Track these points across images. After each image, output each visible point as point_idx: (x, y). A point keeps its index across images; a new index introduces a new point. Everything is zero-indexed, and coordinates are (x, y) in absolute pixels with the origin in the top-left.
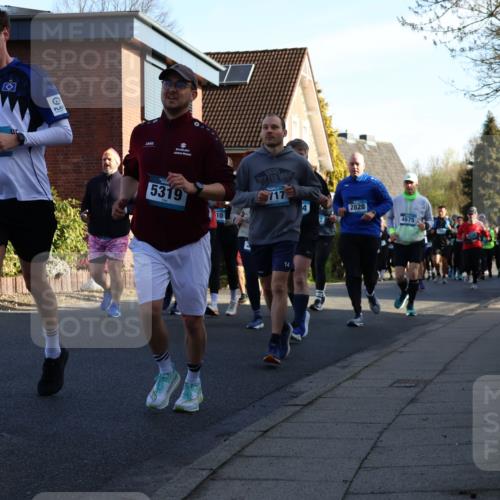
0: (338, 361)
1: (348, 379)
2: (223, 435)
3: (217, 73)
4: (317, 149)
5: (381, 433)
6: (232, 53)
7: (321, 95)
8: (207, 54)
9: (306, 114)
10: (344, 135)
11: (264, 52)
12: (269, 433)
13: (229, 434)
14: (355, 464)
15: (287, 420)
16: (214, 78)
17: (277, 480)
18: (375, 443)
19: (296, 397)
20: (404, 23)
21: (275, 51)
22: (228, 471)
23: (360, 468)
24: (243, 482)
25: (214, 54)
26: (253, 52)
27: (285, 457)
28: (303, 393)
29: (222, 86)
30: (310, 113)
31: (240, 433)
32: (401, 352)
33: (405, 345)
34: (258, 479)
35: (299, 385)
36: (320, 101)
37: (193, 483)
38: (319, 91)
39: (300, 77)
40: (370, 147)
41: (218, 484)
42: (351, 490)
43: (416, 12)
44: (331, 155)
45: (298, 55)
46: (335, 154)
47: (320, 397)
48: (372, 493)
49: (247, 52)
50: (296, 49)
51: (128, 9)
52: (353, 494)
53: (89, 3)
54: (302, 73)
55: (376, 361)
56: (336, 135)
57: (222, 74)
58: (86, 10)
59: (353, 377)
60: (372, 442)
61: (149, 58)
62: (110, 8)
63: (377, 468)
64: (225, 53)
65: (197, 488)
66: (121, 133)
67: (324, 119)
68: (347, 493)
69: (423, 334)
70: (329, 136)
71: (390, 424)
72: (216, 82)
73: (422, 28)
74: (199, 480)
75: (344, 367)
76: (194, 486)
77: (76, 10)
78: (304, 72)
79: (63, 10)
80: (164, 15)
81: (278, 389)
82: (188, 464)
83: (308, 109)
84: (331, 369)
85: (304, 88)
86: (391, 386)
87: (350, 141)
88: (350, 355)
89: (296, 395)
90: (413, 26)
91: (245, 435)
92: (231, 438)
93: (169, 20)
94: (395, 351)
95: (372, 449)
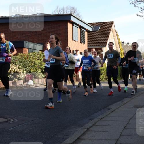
0: (120, 100)
1: (122, 105)
2: (91, 119)
3: (91, 28)
4: (116, 47)
5: (130, 120)
6: (95, 23)
7: (117, 33)
8: (89, 23)
9: (113, 38)
10: (123, 43)
11: (103, 22)
12: (102, 119)
13: (92, 119)
14: (123, 128)
15: (107, 116)
16: (90, 29)
17: (103, 131)
18: (129, 122)
19: (110, 110)
20: (138, 15)
21: (106, 22)
22: (91, 129)
23: (124, 129)
24: (95, 132)
25: (90, 23)
26: (100, 23)
27: (106, 125)
28: (111, 109)
29: (92, 31)
30: (114, 38)
31: (95, 119)
32: (136, 98)
33: (137, 96)
34: (98, 131)
35: (110, 107)
36: (117, 35)
37: (83, 132)
38: (117, 32)
39: (112, 29)
40: (130, 46)
41: (89, 132)
42: (122, 134)
43: (141, 12)
44: (120, 48)
45: (111, 23)
46: (121, 48)
47: (115, 110)
48: (127, 135)
49: (98, 23)
50: (111, 22)
51: (69, 13)
52: (122, 135)
53: (60, 11)
54: (112, 28)
55: (129, 101)
56: (121, 43)
57: (92, 28)
58: (59, 14)
59: (123, 105)
60: (128, 122)
61: (74, 25)
62: (65, 13)
63: (128, 129)
64: (93, 23)
65: (84, 133)
66: (68, 43)
67: (118, 39)
68: (121, 135)
69: (142, 93)
70: (119, 43)
71: (132, 117)
72: (91, 30)
73: (142, 16)
74: (84, 131)
75: (121, 102)
76: (83, 133)
77: (57, 14)
78: (113, 27)
79: (54, 14)
80: (79, 14)
81: (105, 108)
82: (82, 127)
83: (114, 37)
84: (118, 102)
85: (113, 31)
86: (133, 107)
87: (125, 44)
88: (123, 99)
89: (110, 109)
90: (140, 16)
91: (96, 120)
92: (93, 120)
93: (80, 15)
94: (135, 98)
95: (128, 124)
